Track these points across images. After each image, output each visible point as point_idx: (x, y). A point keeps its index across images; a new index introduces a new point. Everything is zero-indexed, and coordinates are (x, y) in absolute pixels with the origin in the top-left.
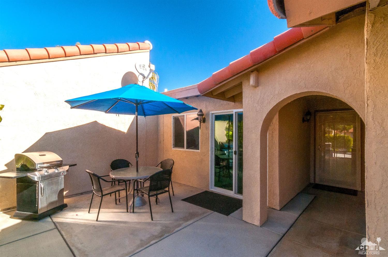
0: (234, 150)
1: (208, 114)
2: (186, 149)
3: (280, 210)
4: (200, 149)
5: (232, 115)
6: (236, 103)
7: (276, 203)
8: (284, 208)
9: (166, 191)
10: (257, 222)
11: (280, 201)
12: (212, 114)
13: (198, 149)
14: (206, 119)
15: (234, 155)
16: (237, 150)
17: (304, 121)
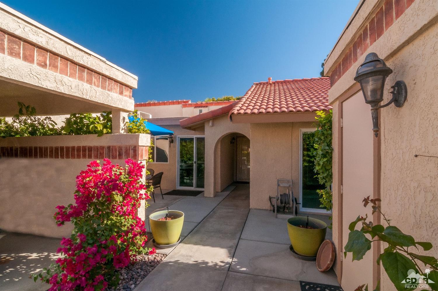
0: (194, 161)
1: (175, 137)
2: (156, 162)
3: (221, 192)
4: (168, 162)
5: (193, 139)
6: (196, 132)
7: (219, 189)
8: (222, 191)
9: (158, 187)
10: (212, 196)
11: (221, 187)
12: (179, 137)
13: (167, 162)
14: (174, 141)
15: (194, 164)
16: (196, 161)
17: (231, 143)
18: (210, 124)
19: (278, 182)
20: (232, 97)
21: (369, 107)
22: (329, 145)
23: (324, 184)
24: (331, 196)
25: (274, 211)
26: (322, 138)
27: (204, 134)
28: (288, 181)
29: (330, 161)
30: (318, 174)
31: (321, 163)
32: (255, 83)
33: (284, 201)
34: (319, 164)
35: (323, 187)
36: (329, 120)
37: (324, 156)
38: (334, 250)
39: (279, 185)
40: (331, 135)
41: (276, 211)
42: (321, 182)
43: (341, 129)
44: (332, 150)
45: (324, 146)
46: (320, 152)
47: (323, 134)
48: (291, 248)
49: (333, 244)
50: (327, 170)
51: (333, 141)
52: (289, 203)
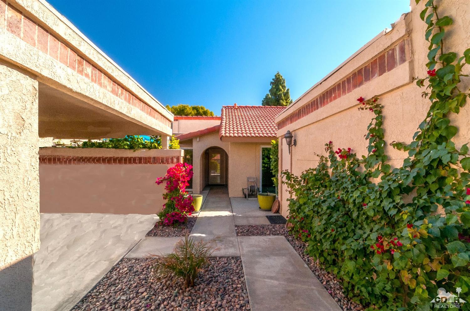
8: (203, 190)
18: (198, 139)
19: (248, 179)
20: (187, 106)
21: (288, 146)
22: (277, 156)
23: (275, 175)
24: (278, 180)
25: (246, 197)
26: (274, 153)
27: (192, 147)
28: (254, 178)
29: (277, 164)
30: (272, 170)
31: (274, 165)
32: (224, 106)
33: (252, 190)
34: (273, 165)
35: (274, 176)
36: (277, 145)
37: (275, 161)
38: (279, 203)
39: (248, 181)
40: (278, 152)
41: (247, 197)
42: (274, 174)
43: (282, 150)
44: (278, 158)
45: (275, 157)
46: (273, 160)
47: (274, 151)
48: (260, 208)
49: (279, 201)
50: (276, 168)
51: (279, 154)
52: (255, 192)
